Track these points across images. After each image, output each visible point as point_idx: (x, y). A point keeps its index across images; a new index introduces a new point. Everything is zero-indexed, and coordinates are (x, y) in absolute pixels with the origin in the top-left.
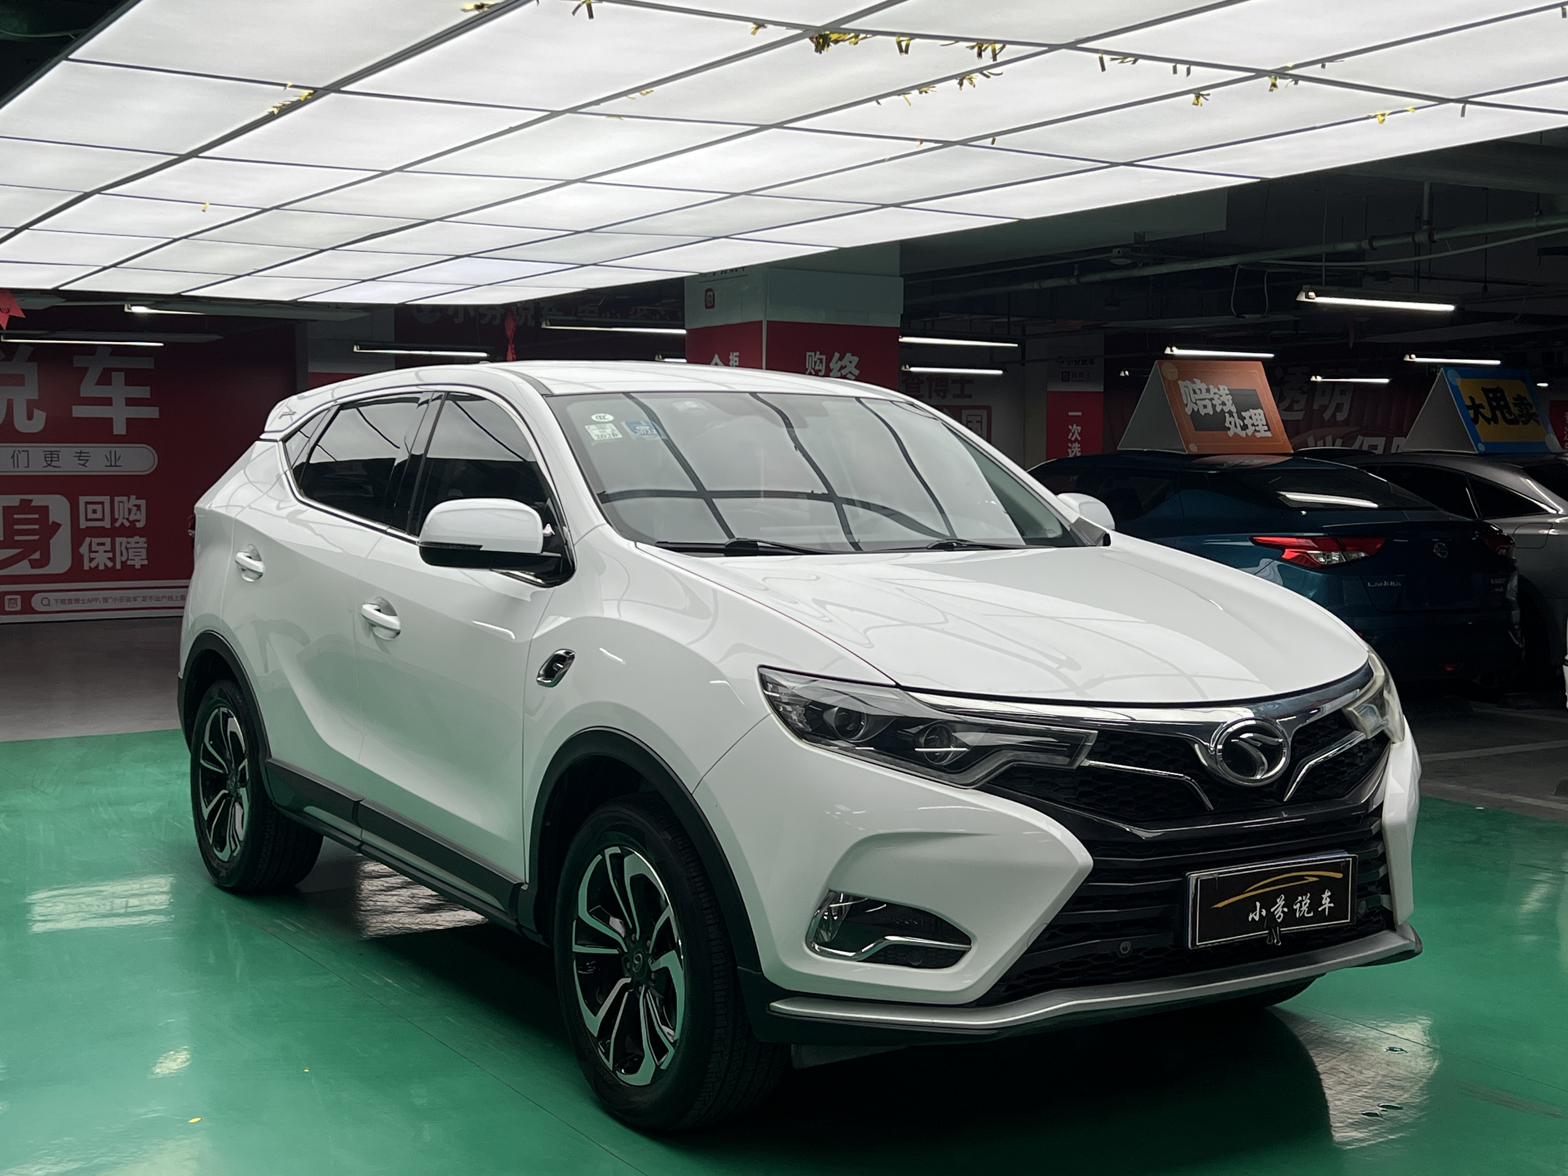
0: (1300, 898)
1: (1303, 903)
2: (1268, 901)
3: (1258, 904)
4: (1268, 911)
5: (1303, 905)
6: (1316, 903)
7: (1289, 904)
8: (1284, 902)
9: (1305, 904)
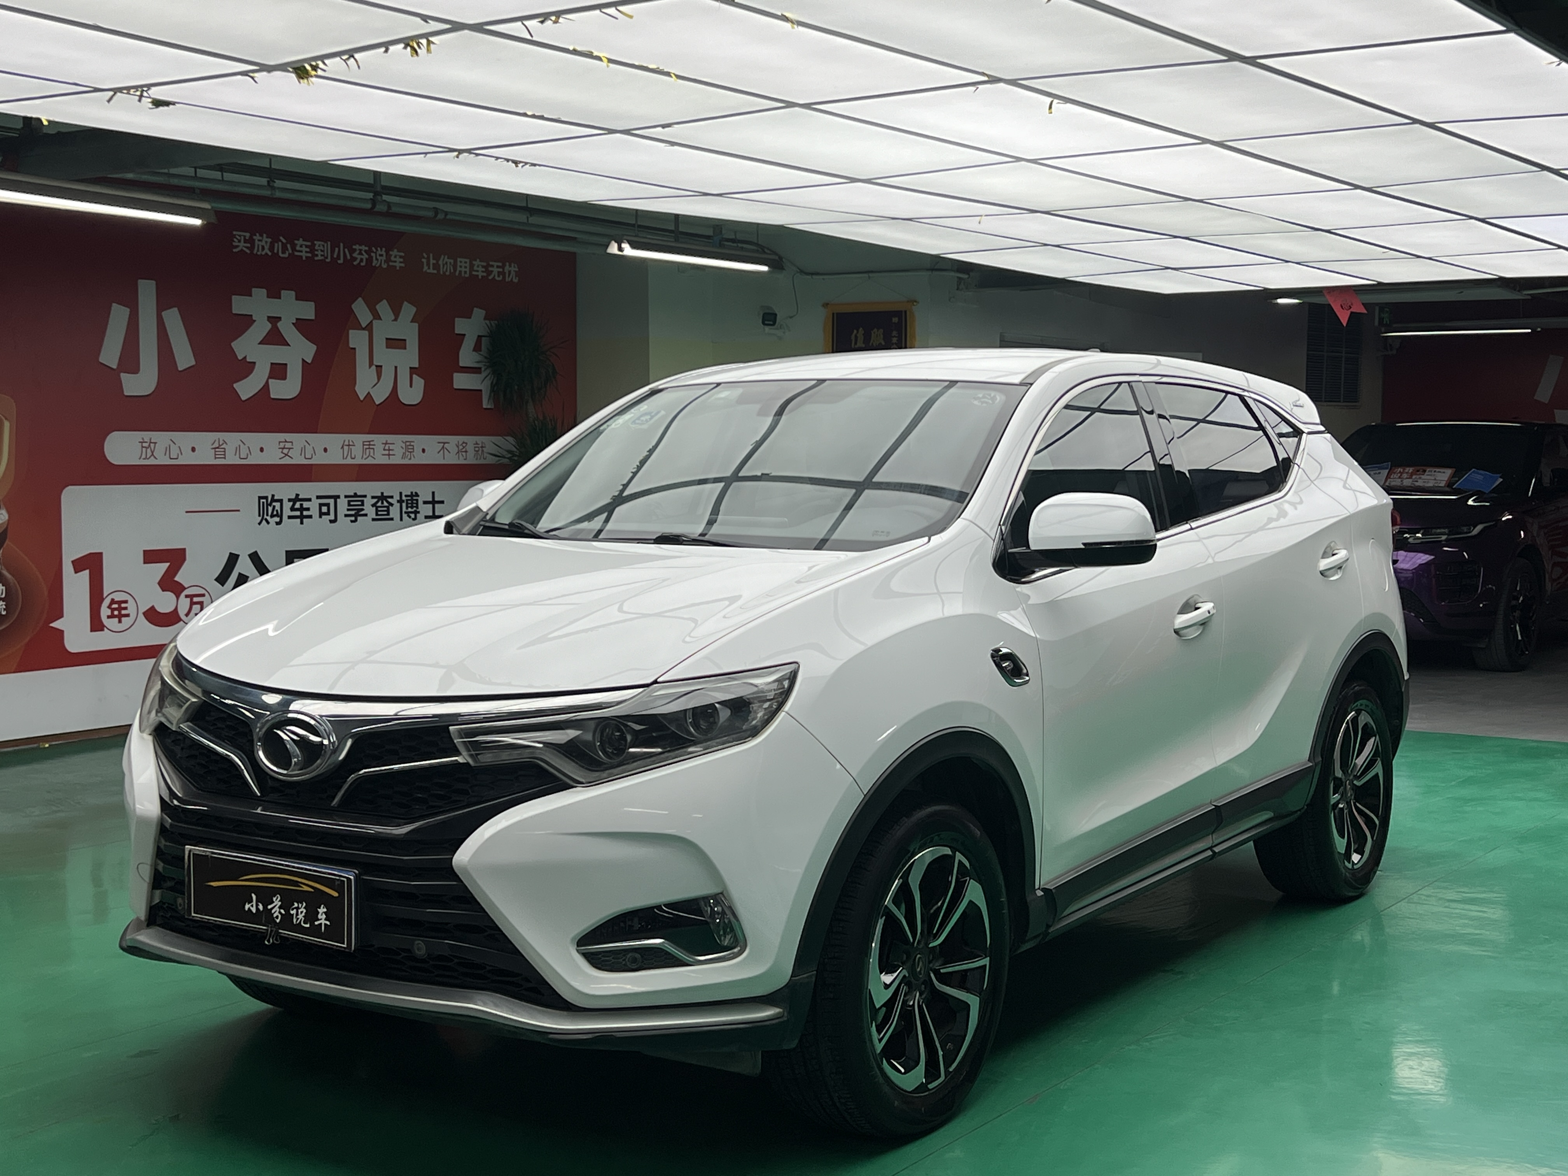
0: (296, 905)
1: (300, 911)
2: (265, 897)
3: (254, 896)
4: (265, 907)
5: (299, 913)
6: (311, 916)
7: (286, 905)
8: (280, 903)
9: (302, 912)
